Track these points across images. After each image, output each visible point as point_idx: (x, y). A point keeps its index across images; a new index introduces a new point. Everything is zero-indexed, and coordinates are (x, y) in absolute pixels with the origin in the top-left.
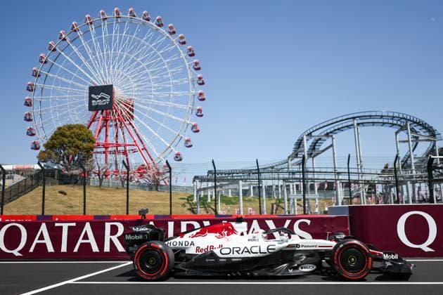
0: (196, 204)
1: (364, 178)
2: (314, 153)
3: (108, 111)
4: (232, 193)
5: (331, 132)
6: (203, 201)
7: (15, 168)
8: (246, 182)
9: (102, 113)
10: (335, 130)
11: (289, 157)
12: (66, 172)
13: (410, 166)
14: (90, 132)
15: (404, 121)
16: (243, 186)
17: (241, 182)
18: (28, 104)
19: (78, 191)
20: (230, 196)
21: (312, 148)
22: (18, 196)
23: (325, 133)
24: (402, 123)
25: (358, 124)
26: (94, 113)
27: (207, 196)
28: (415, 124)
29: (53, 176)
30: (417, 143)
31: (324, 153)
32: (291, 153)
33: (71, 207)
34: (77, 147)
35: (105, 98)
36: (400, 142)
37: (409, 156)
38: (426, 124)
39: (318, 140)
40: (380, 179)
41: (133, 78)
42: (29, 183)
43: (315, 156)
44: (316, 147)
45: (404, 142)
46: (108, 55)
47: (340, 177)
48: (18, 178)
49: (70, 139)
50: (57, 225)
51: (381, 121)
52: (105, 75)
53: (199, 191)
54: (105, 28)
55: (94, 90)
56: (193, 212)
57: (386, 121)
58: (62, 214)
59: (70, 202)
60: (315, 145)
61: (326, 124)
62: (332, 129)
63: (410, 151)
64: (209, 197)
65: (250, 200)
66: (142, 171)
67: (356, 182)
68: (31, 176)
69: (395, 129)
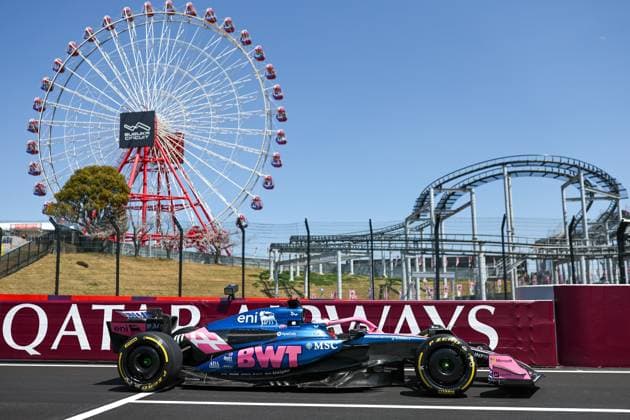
0: (273, 284)
1: (517, 250)
2: (444, 213)
3: (148, 148)
4: (323, 270)
5: (469, 184)
6: (283, 279)
7: (13, 227)
8: (347, 253)
9: (139, 152)
10: (476, 181)
11: (407, 220)
12: (87, 234)
13: (581, 235)
14: (122, 178)
15: (575, 169)
16: (343, 259)
17: (339, 253)
18: (33, 129)
19: (108, 263)
20: (321, 273)
21: (441, 206)
22: (18, 266)
23: (461, 184)
24: (572, 173)
25: (509, 173)
26: (126, 150)
27: (288, 273)
28: (591, 175)
29: (68, 240)
30: (592, 202)
32: (410, 213)
33: (96, 284)
34: (105, 198)
35: (143, 131)
37: (582, 217)
38: (606, 174)
39: (449, 196)
41: (186, 104)
42: (34, 248)
43: (444, 218)
44: (447, 206)
45: (575, 200)
46: (151, 69)
47: (484, 248)
48: (18, 242)
49: (93, 186)
50: (95, 307)
51: (542, 169)
52: (146, 96)
53: (277, 264)
54: (149, 28)
55: (127, 118)
56: (268, 294)
57: (549, 169)
58: (83, 294)
59: (95, 277)
60: (445, 203)
61: (462, 172)
62: (471, 180)
63: (583, 210)
64: (292, 274)
65: (349, 280)
66: (194, 235)
67: (506, 256)
68: (37, 239)
69: (561, 182)
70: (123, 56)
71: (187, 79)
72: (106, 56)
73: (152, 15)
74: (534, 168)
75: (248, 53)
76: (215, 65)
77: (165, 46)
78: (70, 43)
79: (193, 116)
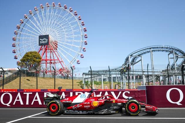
0: (84, 85)
2: (133, 63)
3: (47, 46)
4: (99, 80)
5: (141, 54)
6: (86, 83)
7: (8, 70)
8: (104, 75)
9: (44, 47)
10: (142, 53)
11: (123, 65)
12: (30, 71)
13: (174, 69)
14: (39, 55)
15: (172, 49)
16: (103, 77)
19: (34, 79)
20: (98, 81)
21: (132, 61)
22: (10, 81)
23: (138, 54)
24: (171, 50)
25: (152, 51)
26: (41, 46)
27: (88, 81)
28: (177, 51)
29: (24, 73)
30: (177, 59)
31: (137, 63)
32: (124, 63)
33: (32, 86)
34: (34, 61)
35: (46, 40)
36: (170, 58)
37: (174, 65)
38: (181, 51)
39: (135, 58)
40: (161, 74)
41: (58, 33)
42: (14, 75)
43: (134, 64)
44: (134, 61)
45: (172, 58)
46: (48, 22)
48: (10, 74)
49: (31, 57)
51: (162, 49)
52: (46, 30)
53: (85, 79)
55: (41, 37)
56: (82, 88)
57: (164, 49)
58: (28, 89)
59: (32, 84)
60: (134, 60)
61: (138, 51)
62: (141, 53)
63: (174, 62)
65: (106, 83)
66: (61, 71)
67: (151, 75)
68: (15, 73)
69: (168, 53)
70: (40, 19)
71: (59, 25)
72: (35, 19)
73: (49, 6)
74: (159, 49)
75: (76, 18)
76: (66, 21)
77: (52, 16)
78: (25, 15)
79: (60, 36)
